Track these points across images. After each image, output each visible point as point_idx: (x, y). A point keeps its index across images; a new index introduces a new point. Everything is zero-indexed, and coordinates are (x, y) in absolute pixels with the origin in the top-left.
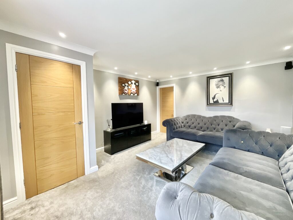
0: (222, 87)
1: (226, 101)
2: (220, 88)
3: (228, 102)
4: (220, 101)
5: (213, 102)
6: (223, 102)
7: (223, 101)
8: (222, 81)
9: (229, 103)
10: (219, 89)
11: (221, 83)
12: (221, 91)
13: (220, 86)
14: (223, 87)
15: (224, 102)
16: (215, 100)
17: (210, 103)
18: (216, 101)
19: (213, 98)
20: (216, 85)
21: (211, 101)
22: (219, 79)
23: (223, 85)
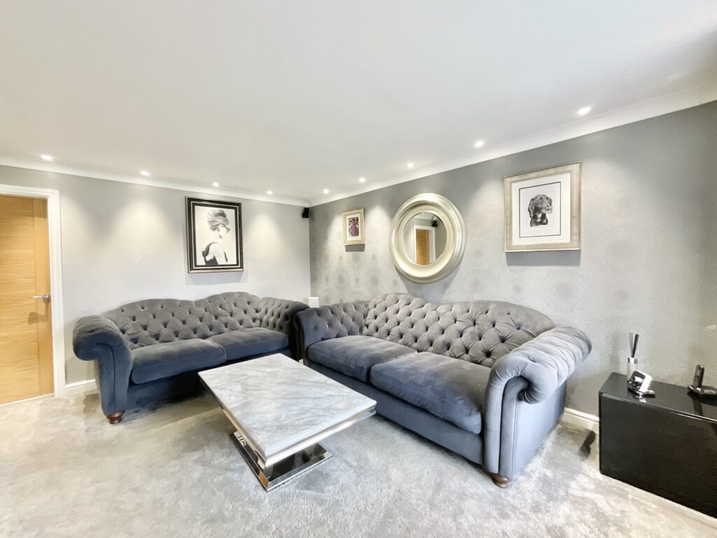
0: (223, 230)
1: (232, 260)
2: (219, 230)
3: (235, 263)
4: (221, 261)
5: (204, 264)
6: (226, 263)
7: (227, 260)
8: (223, 215)
9: (237, 265)
10: (216, 231)
11: (220, 220)
12: (220, 237)
13: (218, 225)
14: (225, 229)
15: (228, 263)
16: (209, 258)
17: (198, 264)
18: (211, 261)
19: (203, 253)
20: (211, 222)
21: (200, 261)
22: (217, 210)
23: (224, 226)
